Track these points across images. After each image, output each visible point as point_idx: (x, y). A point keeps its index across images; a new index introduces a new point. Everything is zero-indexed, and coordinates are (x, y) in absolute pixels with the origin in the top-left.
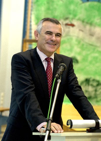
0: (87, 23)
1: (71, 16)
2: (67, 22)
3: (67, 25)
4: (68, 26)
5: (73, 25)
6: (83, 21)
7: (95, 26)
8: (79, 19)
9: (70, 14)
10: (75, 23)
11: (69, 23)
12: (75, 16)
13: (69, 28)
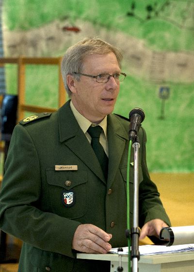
0: (102, 25)
1: (72, 14)
2: (67, 23)
3: (66, 29)
4: (68, 32)
5: (76, 30)
6: (95, 23)
7: (116, 31)
8: (87, 19)
9: (71, 9)
10: (80, 25)
11: (70, 26)
12: (80, 12)
13: (69, 35)
